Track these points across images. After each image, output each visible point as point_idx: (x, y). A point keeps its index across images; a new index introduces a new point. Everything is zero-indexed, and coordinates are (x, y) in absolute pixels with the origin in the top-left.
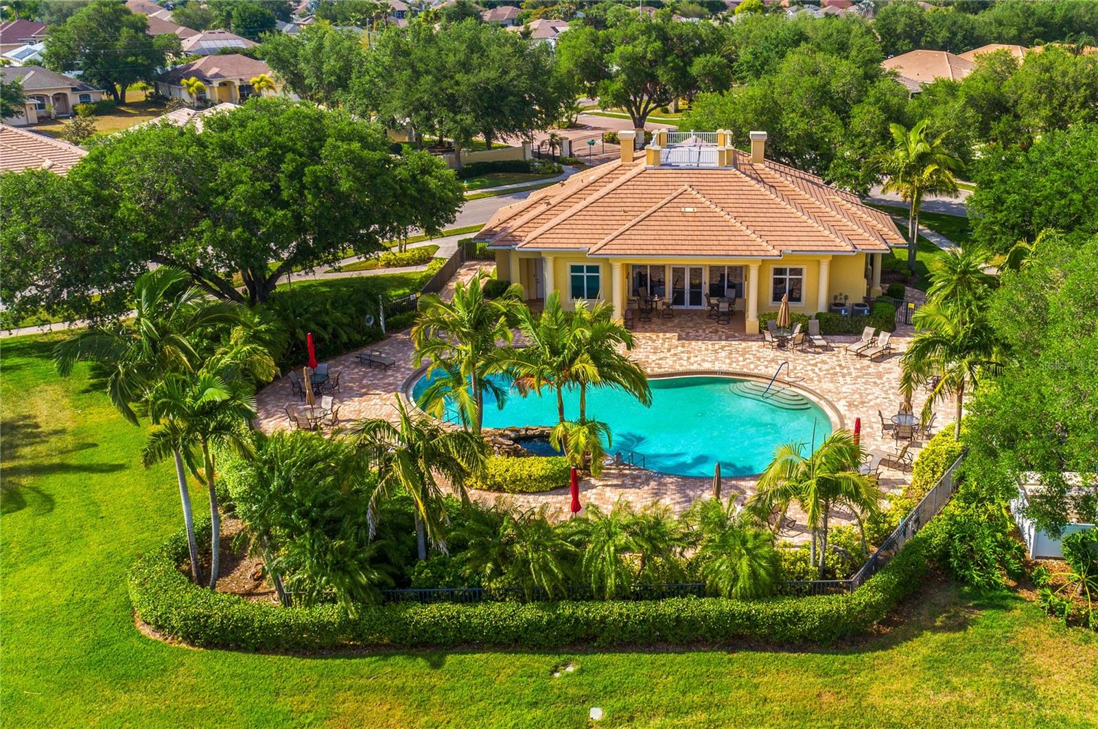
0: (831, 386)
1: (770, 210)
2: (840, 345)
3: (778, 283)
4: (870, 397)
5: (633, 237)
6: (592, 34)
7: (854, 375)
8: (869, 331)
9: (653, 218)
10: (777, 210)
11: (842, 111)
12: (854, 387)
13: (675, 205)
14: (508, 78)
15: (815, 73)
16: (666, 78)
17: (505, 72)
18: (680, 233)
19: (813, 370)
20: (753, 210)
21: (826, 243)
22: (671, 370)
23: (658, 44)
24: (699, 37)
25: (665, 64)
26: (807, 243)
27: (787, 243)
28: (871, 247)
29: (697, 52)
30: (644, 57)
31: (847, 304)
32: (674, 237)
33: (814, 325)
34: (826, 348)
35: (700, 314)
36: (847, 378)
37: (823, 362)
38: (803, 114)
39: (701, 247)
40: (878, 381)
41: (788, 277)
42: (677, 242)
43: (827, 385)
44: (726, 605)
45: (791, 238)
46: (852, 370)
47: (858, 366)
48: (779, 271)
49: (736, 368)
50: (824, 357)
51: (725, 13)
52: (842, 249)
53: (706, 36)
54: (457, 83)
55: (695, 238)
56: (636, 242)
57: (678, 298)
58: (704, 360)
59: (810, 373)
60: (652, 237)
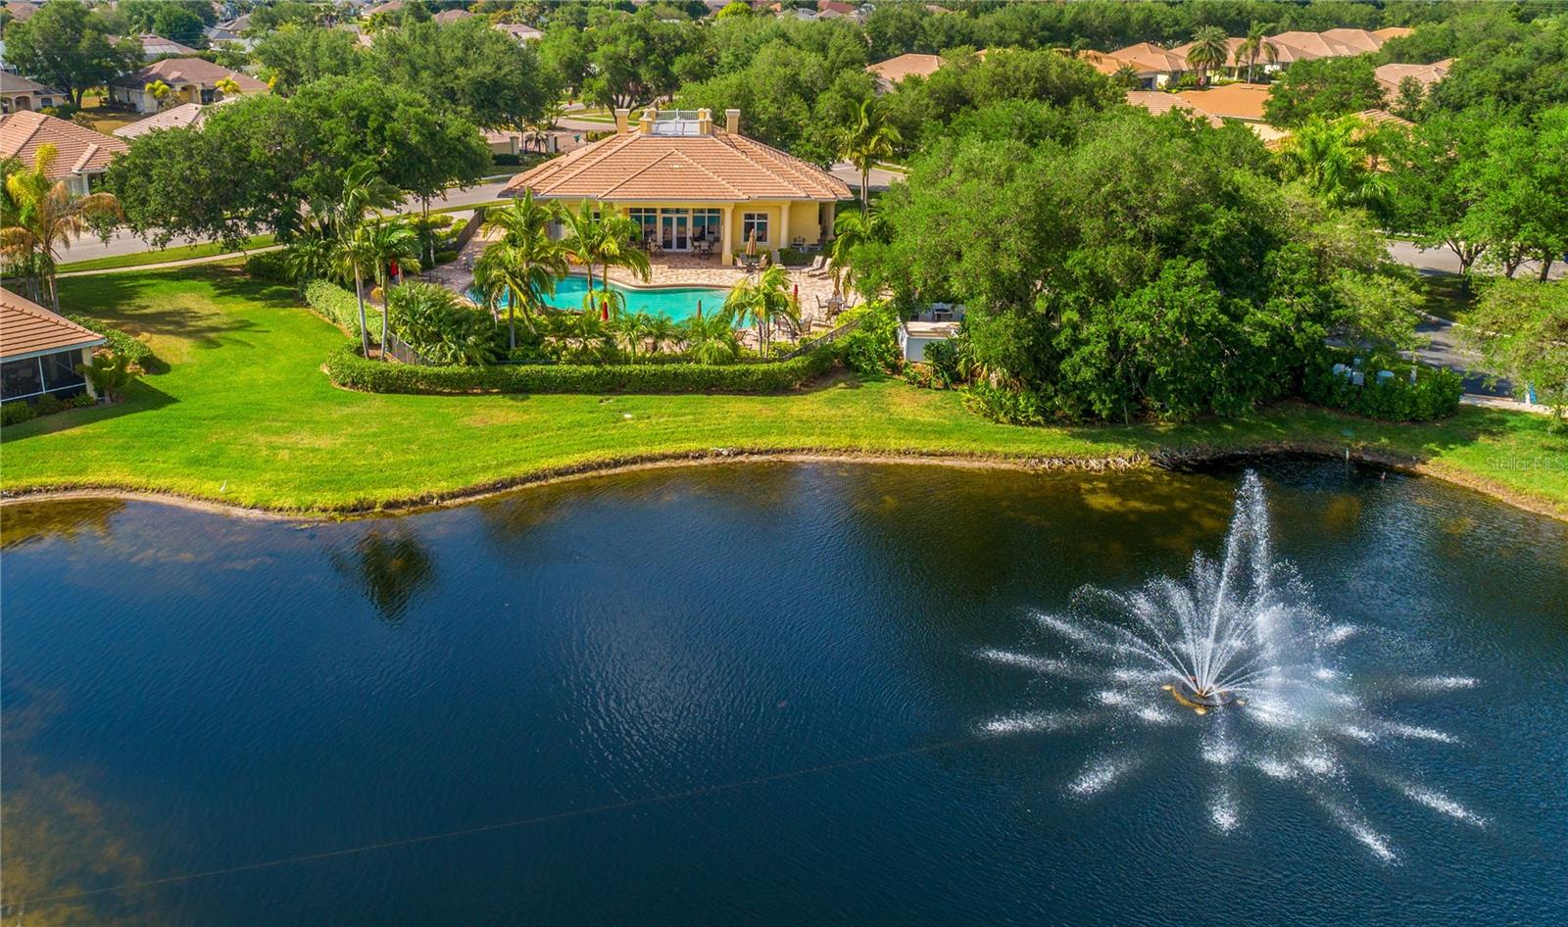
1: (741, 167)
2: (796, 269)
3: (749, 227)
5: (631, 187)
6: (574, 34)
8: (819, 259)
9: (647, 173)
10: (746, 167)
11: (809, 97)
13: (665, 163)
14: (503, 72)
15: (786, 65)
16: (648, 76)
17: (499, 68)
18: (664, 183)
20: (727, 167)
21: (784, 191)
23: (640, 43)
24: (680, 37)
25: (647, 62)
26: (770, 192)
27: (754, 190)
28: (822, 197)
29: (678, 52)
30: (626, 57)
31: (806, 244)
32: (665, 186)
33: (777, 256)
34: (785, 271)
35: (686, 254)
38: (775, 100)
39: (686, 194)
41: (756, 221)
44: (705, 366)
45: (758, 187)
47: (808, 281)
48: (749, 216)
49: (714, 283)
51: (707, 18)
52: (796, 195)
53: (688, 35)
54: (457, 77)
55: (681, 187)
56: (634, 190)
57: (667, 244)
58: (689, 279)
60: (647, 186)
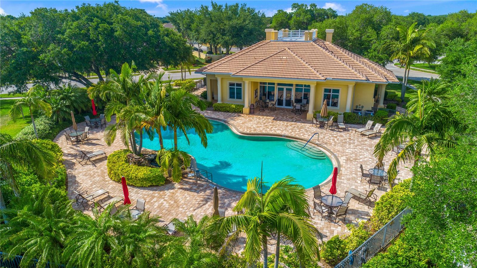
0: (340, 149)
1: (326, 60)
2: (354, 129)
4: (361, 157)
5: (254, 69)
7: (356, 144)
8: (370, 123)
9: (266, 61)
10: (329, 60)
11: (377, 29)
12: (354, 150)
13: (278, 55)
18: (277, 67)
19: (333, 140)
20: (317, 59)
21: (352, 76)
22: (260, 132)
26: (341, 75)
27: (331, 75)
28: (378, 81)
31: (363, 110)
32: (273, 69)
33: (341, 118)
34: (345, 130)
36: (352, 145)
37: (341, 136)
38: (358, 30)
39: (286, 74)
40: (369, 149)
42: (274, 72)
43: (338, 148)
45: (333, 73)
46: (356, 141)
47: (360, 140)
48: (328, 91)
49: (293, 134)
50: (342, 134)
52: (360, 79)
55: (284, 70)
56: (255, 71)
57: (280, 102)
58: (278, 130)
59: (331, 141)
60: (263, 69)
